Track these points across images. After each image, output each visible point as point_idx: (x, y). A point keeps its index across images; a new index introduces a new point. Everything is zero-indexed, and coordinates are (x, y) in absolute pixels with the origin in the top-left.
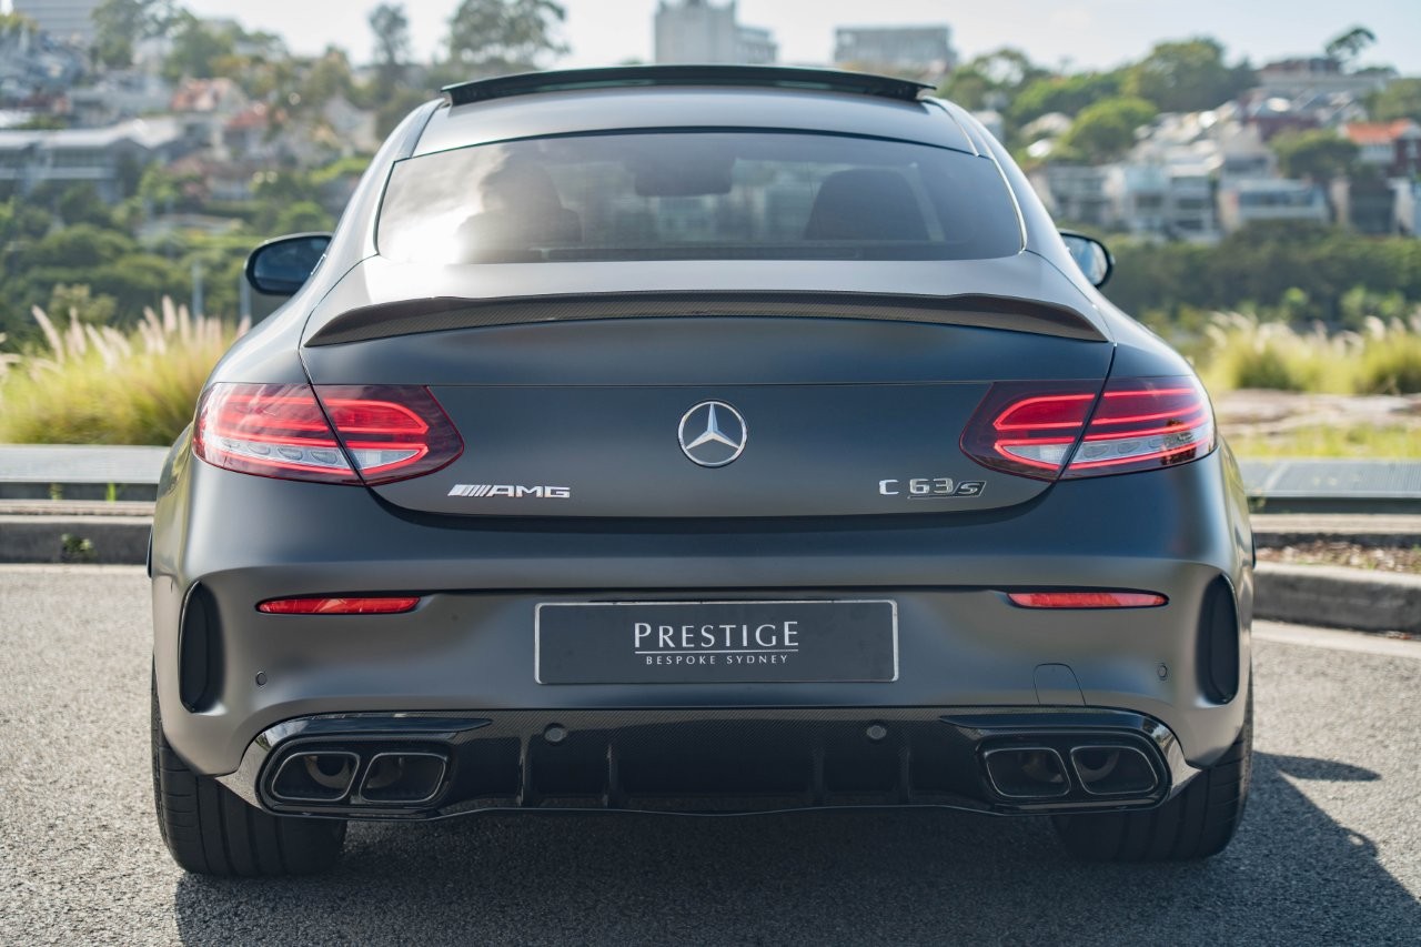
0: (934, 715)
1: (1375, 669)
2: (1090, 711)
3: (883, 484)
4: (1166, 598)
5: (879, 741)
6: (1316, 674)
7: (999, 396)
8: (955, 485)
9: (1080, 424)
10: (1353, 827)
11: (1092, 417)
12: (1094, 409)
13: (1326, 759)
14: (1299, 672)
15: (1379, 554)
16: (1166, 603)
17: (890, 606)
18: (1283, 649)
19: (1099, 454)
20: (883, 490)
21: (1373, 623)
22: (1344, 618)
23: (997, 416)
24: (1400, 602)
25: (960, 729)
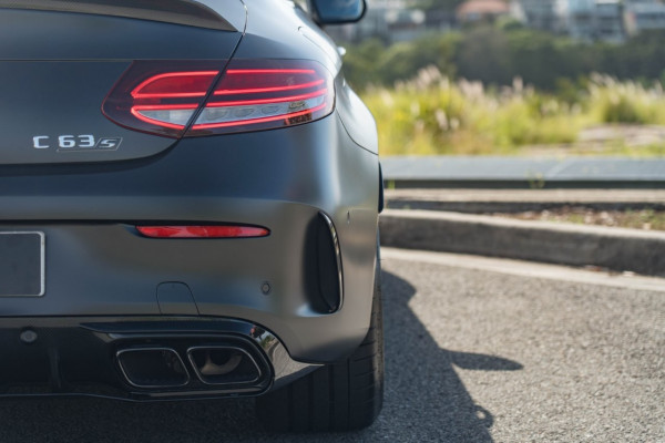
0: (75, 322)
1: (560, 291)
2: (204, 319)
3: (36, 140)
4: (269, 230)
5: (31, 343)
6: (517, 295)
7: (138, 71)
8: (96, 141)
9: (203, 94)
10: (484, 405)
11: (214, 88)
12: (216, 83)
13: (490, 354)
14: (505, 294)
15: (604, 215)
16: (269, 234)
17: (39, 237)
18: (505, 278)
19: (218, 116)
20: (37, 145)
21: (578, 260)
22: (559, 257)
23: (135, 86)
24: (595, 246)
25: (97, 334)
